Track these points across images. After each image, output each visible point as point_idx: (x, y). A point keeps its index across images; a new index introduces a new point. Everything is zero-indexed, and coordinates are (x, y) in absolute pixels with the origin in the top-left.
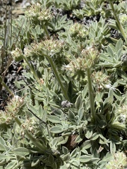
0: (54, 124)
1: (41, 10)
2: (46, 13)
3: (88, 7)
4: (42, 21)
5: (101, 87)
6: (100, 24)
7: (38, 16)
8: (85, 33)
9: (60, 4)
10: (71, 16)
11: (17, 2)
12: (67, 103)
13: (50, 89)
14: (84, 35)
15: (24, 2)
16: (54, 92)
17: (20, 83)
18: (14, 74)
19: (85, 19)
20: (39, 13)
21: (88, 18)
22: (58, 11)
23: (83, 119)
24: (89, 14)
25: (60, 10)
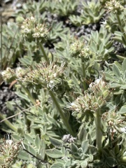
0: (54, 159)
1: (36, 26)
2: (42, 29)
3: (86, 14)
4: (38, 39)
5: (115, 131)
6: (101, 35)
7: (32, 33)
8: (88, 52)
9: (55, 9)
10: (67, 22)
11: (7, 3)
12: (70, 137)
13: (47, 113)
14: (87, 54)
15: (14, 2)
16: (52, 117)
17: (12, 103)
18: (5, 91)
19: (83, 27)
20: (34, 29)
21: (86, 27)
22: (52, 17)
23: (87, 152)
24: (88, 22)
25: (55, 15)
